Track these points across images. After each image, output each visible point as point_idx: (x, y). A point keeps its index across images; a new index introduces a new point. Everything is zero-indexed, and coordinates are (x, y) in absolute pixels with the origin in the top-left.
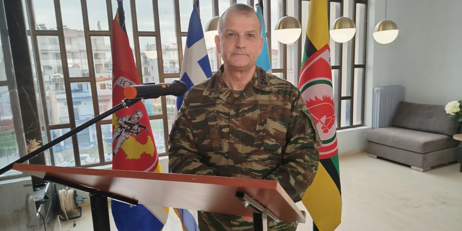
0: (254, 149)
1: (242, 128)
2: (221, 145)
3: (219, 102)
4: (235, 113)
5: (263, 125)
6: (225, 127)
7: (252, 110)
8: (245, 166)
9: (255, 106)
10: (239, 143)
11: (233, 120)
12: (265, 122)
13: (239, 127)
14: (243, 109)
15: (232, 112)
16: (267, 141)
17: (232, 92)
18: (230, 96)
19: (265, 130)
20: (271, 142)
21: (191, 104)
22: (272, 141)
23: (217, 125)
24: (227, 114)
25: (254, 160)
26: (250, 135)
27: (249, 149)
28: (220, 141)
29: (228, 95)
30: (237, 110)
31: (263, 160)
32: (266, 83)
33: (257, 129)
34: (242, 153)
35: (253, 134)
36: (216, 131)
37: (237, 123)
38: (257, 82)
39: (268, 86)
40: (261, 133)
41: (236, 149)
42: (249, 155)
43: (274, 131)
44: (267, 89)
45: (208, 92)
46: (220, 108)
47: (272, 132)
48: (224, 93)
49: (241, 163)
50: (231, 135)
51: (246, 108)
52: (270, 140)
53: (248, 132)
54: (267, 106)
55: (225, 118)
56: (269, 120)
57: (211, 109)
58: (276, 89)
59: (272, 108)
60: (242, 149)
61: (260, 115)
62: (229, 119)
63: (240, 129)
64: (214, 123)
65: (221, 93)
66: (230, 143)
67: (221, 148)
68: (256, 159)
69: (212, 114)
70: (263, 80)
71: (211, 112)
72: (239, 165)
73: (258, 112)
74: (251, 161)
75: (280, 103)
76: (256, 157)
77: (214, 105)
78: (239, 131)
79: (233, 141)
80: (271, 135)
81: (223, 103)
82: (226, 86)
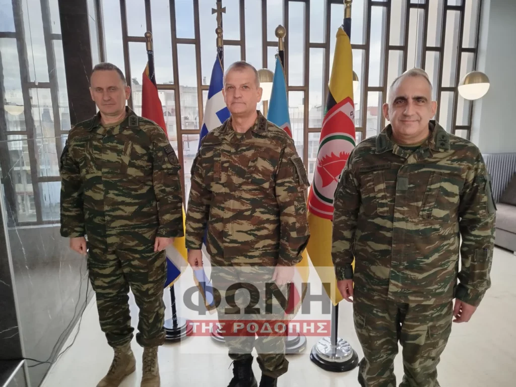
0: (244, 180)
1: (238, 163)
2: (220, 176)
3: (224, 142)
4: (235, 151)
5: (254, 162)
6: (226, 162)
7: (248, 150)
8: (237, 194)
9: (251, 146)
10: (234, 175)
11: (233, 156)
12: (256, 160)
13: (236, 162)
14: (241, 148)
15: (233, 150)
16: (254, 175)
17: (236, 134)
18: (233, 138)
19: (255, 167)
20: (258, 177)
21: (205, 143)
22: (260, 176)
23: (220, 161)
24: (229, 152)
25: (243, 189)
26: (243, 169)
27: (241, 180)
28: (220, 173)
29: (232, 137)
30: (236, 149)
31: (250, 190)
32: (264, 129)
33: (249, 165)
34: (236, 183)
35: (246, 169)
36: (219, 165)
37: (236, 159)
38: (256, 128)
39: (266, 132)
40: (251, 169)
41: (232, 180)
42: (241, 185)
43: (262, 167)
44: (264, 134)
45: (219, 134)
46: (226, 147)
47: (260, 168)
48: (230, 135)
49: (235, 191)
50: (229, 169)
51: (244, 148)
52: (258, 175)
53: (243, 167)
54: (261, 147)
55: (228, 155)
56: (259, 159)
57: (218, 148)
58: (273, 135)
59: (265, 150)
60: (236, 180)
61: (254, 155)
62: (230, 156)
63: (237, 164)
64: (218, 159)
65: (227, 135)
66: (228, 175)
67: (220, 179)
68: (245, 189)
69: (218, 151)
70: (262, 126)
71: (217, 150)
72: (233, 193)
73: (252, 151)
74: (241, 190)
75: (272, 147)
76: (245, 187)
77: (220, 144)
78: (236, 165)
79: (230, 174)
80: (259, 170)
81: (228, 143)
82: (232, 129)
